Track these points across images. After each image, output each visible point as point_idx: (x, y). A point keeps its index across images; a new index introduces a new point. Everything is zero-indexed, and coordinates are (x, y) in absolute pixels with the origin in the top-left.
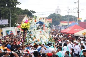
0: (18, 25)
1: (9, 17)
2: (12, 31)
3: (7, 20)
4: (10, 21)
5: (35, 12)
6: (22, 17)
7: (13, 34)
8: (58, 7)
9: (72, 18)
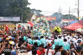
0: (28, 21)
1: (21, 15)
2: (23, 27)
3: (20, 17)
4: (22, 18)
5: (41, 11)
6: (31, 15)
7: (24, 29)
8: (60, 7)
9: (72, 17)
